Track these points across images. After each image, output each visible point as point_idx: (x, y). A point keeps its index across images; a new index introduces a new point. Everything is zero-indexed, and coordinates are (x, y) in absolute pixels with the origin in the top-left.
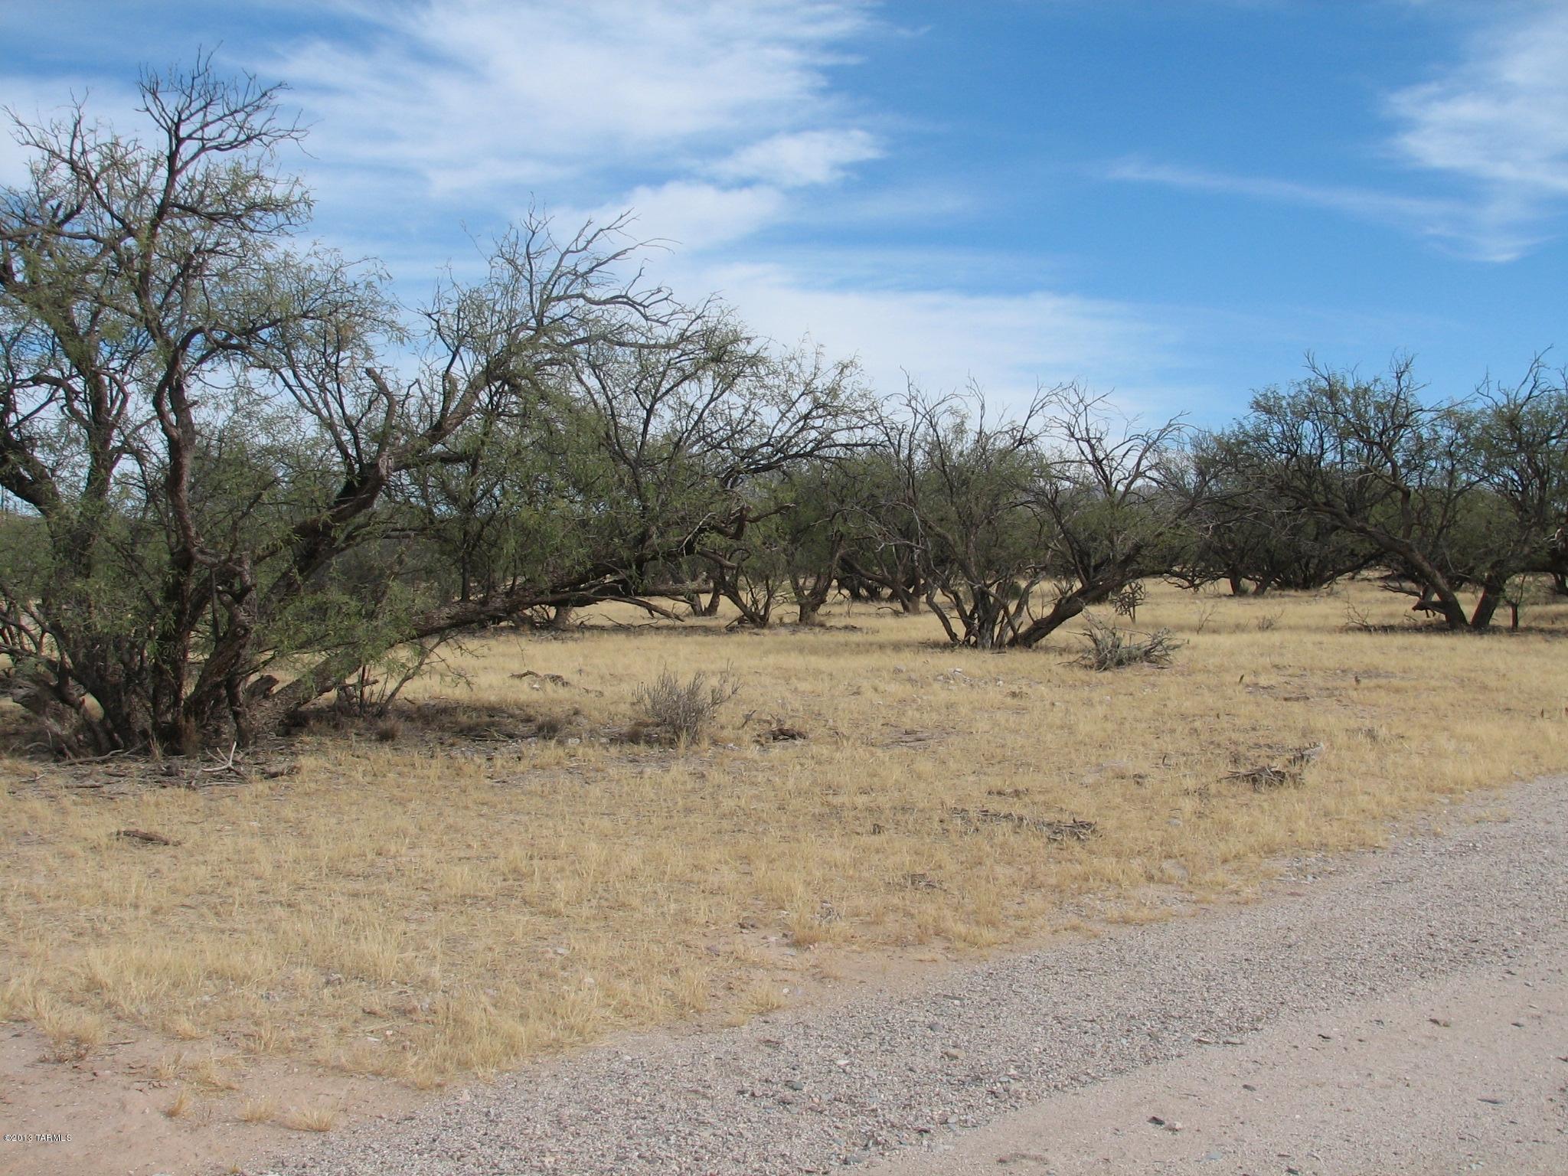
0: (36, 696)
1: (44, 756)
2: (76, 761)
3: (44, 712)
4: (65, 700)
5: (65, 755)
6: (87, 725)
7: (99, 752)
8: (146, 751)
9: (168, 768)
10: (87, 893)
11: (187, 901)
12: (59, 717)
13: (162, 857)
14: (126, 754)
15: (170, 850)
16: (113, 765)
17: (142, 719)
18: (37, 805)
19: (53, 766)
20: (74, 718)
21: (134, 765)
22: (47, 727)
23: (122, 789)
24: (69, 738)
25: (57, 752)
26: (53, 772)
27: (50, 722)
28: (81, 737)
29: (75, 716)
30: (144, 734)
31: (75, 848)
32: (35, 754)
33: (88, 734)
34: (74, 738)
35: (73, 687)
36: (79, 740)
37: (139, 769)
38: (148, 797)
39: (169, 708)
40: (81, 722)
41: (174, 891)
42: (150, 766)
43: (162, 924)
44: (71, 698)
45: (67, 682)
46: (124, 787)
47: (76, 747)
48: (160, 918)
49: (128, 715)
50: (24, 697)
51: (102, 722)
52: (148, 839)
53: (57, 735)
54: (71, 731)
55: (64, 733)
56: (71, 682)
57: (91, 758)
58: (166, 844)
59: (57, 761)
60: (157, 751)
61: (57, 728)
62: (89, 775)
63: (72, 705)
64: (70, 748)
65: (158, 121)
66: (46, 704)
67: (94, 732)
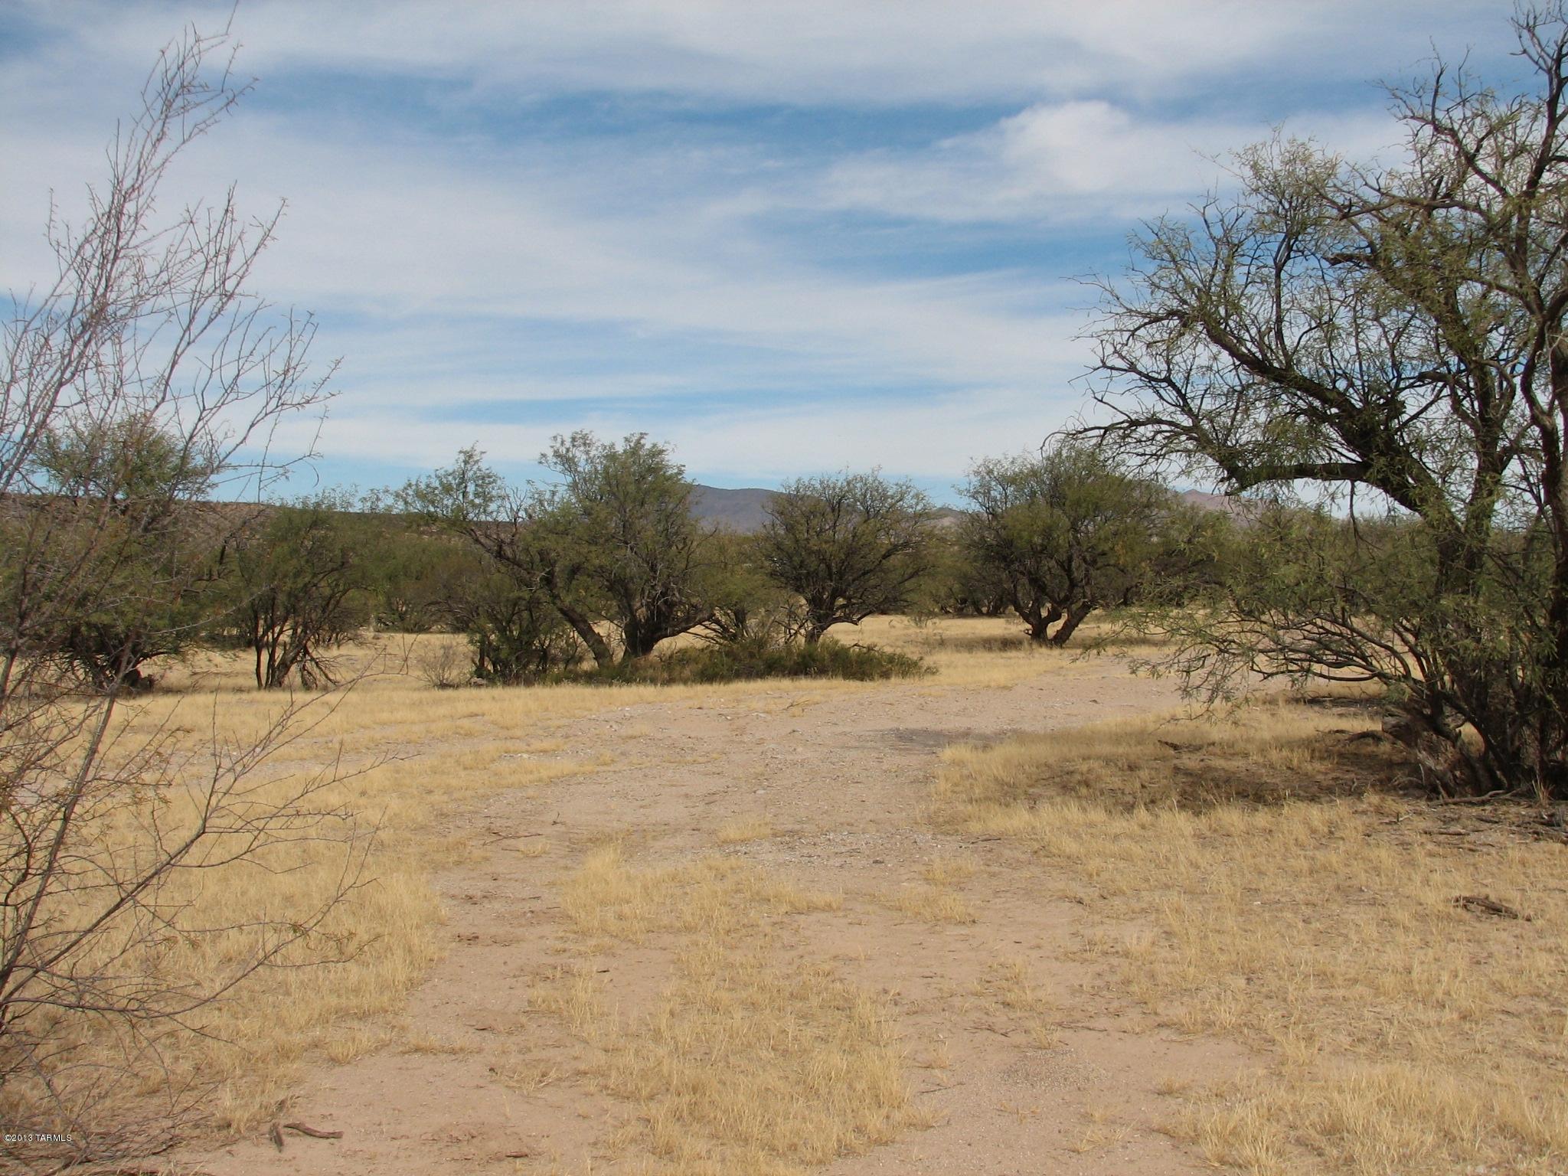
0: (1407, 726)
1: (1417, 793)
2: (1450, 801)
3: (1416, 745)
4: (1440, 730)
5: (1439, 793)
6: (1464, 761)
7: (1479, 792)
8: (1530, 795)
9: (1551, 816)
10: (1389, 981)
11: (1511, 1006)
12: (1433, 750)
13: (1504, 935)
14: (1508, 796)
15: (1518, 927)
16: (1488, 808)
17: (1531, 754)
18: (1385, 855)
19: (1423, 805)
20: (1450, 752)
21: (1514, 809)
22: (1419, 762)
23: (1490, 840)
24: (1444, 773)
25: (1430, 788)
26: (1419, 813)
27: (1422, 755)
28: (1458, 773)
29: (1450, 749)
30: (1530, 773)
31: (1402, 916)
32: (1407, 791)
33: (1467, 771)
34: (1449, 775)
35: (1449, 719)
36: (1455, 776)
37: (1518, 815)
38: (1515, 854)
39: (1558, 745)
40: (1458, 756)
41: (1499, 988)
42: (1532, 812)
43: (1467, 1037)
44: (1446, 729)
45: (1442, 712)
46: (1494, 836)
47: (1452, 784)
48: (1467, 1026)
49: (1519, 749)
50: (1394, 726)
51: (1483, 758)
52: (1494, 909)
53: (1430, 769)
54: (1446, 765)
55: (1438, 768)
56: (1447, 710)
57: (1469, 798)
58: (1515, 917)
59: (1429, 799)
60: (1542, 794)
61: (1430, 763)
62: (1458, 820)
63: (1447, 737)
64: (1445, 786)
65: (1537, 63)
66: (1418, 735)
67: (1473, 769)
